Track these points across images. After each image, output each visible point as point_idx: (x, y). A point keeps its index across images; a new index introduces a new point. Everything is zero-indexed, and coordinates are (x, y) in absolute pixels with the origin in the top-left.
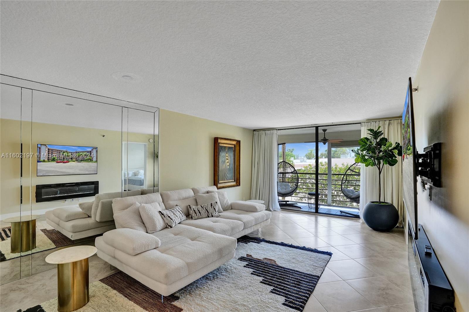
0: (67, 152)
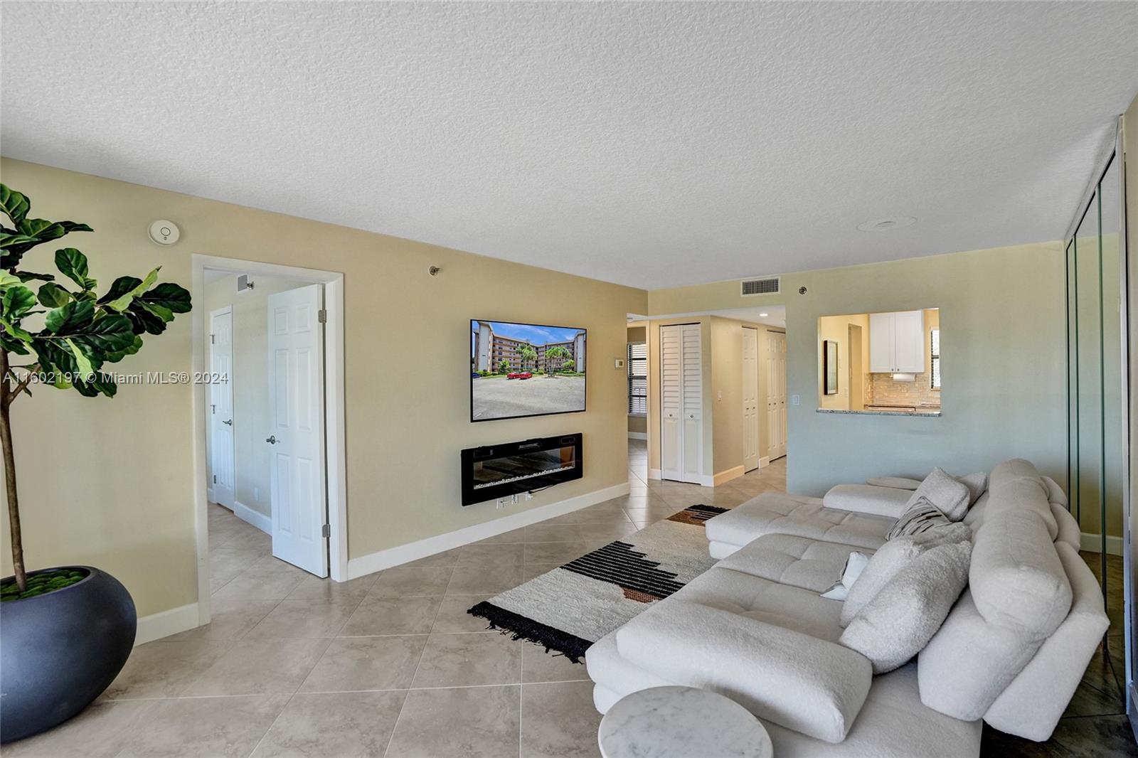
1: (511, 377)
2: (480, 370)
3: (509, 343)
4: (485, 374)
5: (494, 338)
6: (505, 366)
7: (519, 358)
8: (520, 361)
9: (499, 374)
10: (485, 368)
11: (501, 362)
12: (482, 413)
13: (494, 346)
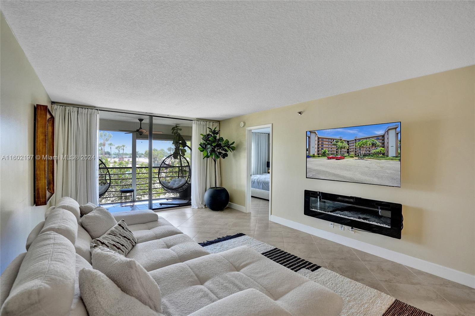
0: (341, 140)
1: (329, 158)
2: (311, 154)
3: (327, 140)
4: (314, 156)
5: (319, 138)
6: (325, 152)
7: (334, 148)
8: (335, 149)
9: (322, 156)
10: (314, 153)
11: (323, 150)
12: (313, 175)
13: (318, 142)
